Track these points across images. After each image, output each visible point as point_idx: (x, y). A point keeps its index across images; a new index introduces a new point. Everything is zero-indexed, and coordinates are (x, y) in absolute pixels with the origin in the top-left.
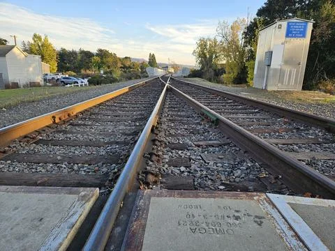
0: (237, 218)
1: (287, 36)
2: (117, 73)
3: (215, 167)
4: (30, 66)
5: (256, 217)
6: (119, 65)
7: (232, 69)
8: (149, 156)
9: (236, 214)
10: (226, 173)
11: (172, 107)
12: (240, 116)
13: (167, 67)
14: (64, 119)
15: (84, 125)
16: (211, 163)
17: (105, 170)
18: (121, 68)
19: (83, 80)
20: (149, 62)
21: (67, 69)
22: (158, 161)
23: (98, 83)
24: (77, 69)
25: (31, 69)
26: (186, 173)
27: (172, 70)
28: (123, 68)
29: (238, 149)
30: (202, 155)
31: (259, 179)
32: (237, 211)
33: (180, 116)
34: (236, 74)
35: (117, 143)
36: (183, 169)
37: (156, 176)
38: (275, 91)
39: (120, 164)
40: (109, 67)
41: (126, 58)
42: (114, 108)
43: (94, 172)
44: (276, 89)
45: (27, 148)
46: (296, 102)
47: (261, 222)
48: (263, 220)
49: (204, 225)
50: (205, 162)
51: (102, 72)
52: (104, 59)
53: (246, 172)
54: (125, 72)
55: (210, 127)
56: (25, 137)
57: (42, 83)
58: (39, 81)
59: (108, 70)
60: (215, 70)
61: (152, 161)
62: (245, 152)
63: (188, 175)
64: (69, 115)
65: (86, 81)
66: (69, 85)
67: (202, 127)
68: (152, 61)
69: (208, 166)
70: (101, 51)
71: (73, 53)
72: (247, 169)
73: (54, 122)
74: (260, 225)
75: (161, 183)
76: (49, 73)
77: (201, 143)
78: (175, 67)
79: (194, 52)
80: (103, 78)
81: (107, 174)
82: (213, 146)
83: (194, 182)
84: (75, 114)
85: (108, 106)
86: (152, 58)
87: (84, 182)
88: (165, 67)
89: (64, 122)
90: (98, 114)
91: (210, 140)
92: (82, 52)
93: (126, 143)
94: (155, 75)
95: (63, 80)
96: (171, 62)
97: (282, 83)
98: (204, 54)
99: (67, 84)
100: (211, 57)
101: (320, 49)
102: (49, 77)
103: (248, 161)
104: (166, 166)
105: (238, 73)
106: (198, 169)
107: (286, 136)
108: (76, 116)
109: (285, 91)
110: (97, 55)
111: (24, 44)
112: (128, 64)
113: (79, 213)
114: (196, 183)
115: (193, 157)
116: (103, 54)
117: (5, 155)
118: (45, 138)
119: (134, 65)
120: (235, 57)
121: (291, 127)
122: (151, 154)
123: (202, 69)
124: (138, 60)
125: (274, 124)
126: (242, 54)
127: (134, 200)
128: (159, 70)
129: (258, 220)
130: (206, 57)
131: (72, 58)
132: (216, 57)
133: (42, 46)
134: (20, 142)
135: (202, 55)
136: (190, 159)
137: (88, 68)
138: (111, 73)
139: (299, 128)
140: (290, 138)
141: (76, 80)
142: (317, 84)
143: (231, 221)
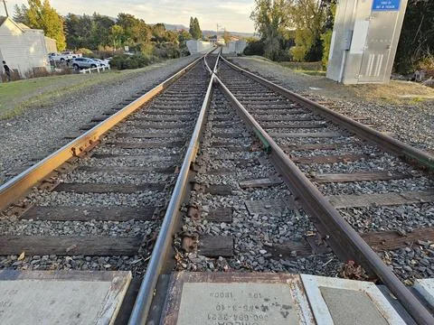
0: (265, 309)
1: (374, 8)
2: (148, 49)
3: (259, 223)
4: (30, 45)
5: (284, 307)
6: (150, 36)
7: (304, 40)
8: (186, 209)
9: (265, 304)
10: (271, 231)
11: (218, 119)
12: (302, 133)
13: (215, 37)
14: (85, 148)
15: (110, 155)
16: (256, 216)
17: (137, 229)
18: (152, 40)
19: (103, 62)
20: (191, 30)
21: (80, 45)
22: (196, 216)
23: (123, 67)
24: (93, 45)
25: (32, 50)
26: (226, 232)
27: (222, 42)
28: (156, 41)
29: (289, 193)
30: (247, 202)
31: (306, 237)
32: (267, 300)
33: (227, 136)
34: (309, 47)
35: (150, 186)
36: (223, 225)
37: (193, 238)
38: (353, 86)
39: (154, 220)
40: (135, 40)
41: (158, 25)
42: (145, 123)
43: (126, 232)
44: (355, 82)
45: (48, 198)
46: (379, 103)
47: (287, 313)
48: (289, 311)
49: (232, 319)
50: (249, 214)
51: (127, 48)
52: (129, 29)
53: (292, 228)
54: (158, 46)
55: (261, 155)
56: (44, 182)
57: (49, 69)
58: (44, 66)
59: (135, 44)
60: (281, 41)
61: (189, 217)
62: (296, 199)
63: (228, 234)
64: (91, 142)
65: (106, 62)
66: (84, 71)
67: (251, 155)
68: (195, 28)
69: (252, 221)
70: (122, 16)
71: (85, 20)
72: (294, 224)
73: (74, 155)
74: (285, 317)
75: (199, 248)
76: (55, 51)
77: (248, 183)
78: (226, 36)
79: (253, 14)
80: (128, 58)
81: (139, 237)
82: (261, 188)
83: (234, 243)
84: (97, 138)
85: (137, 119)
86: (195, 23)
87: (116, 248)
88: (213, 37)
89: (86, 153)
90: (125, 135)
91: (259, 178)
92: (98, 19)
93: (160, 187)
94: (198, 51)
95: (75, 62)
96: (220, 30)
97: (364, 74)
98: (266, 17)
99: (82, 69)
100: (276, 21)
101: (425, 13)
102: (56, 58)
103: (297, 213)
104: (205, 222)
105: (313, 46)
106: (240, 226)
107: (351, 168)
108: (100, 141)
109: (367, 85)
110: (119, 23)
111: (18, 10)
112: (161, 34)
113: (114, 305)
114: (236, 246)
115: (236, 207)
116: (126, 21)
117: (26, 210)
118: (66, 181)
119: (169, 36)
120: (308, 23)
121: (360, 152)
122: (189, 207)
123: (263, 39)
124: (175, 27)
125: (340, 146)
126: (319, 18)
127: (167, 287)
128: (204, 43)
129: (284, 310)
130: (268, 21)
131: (85, 28)
132: (283, 21)
133: (43, 12)
134: (39, 189)
135: (263, 19)
136: (233, 210)
137: (108, 43)
138: (139, 49)
139: (368, 155)
140: (355, 171)
141: (94, 62)
142: (416, 63)
143: (259, 312)
